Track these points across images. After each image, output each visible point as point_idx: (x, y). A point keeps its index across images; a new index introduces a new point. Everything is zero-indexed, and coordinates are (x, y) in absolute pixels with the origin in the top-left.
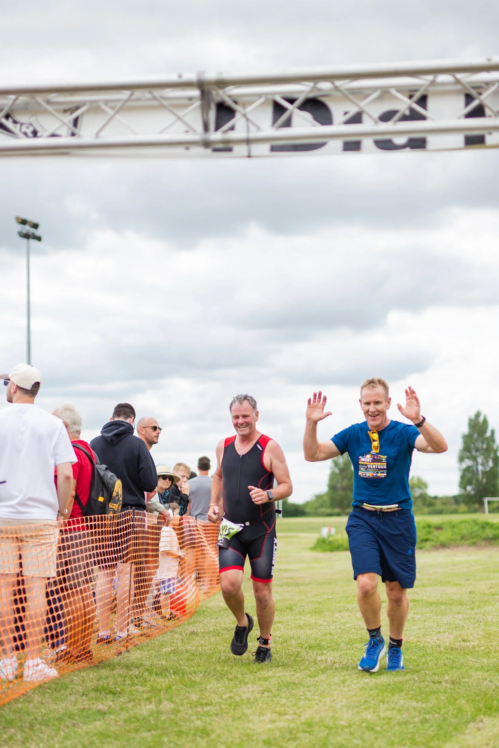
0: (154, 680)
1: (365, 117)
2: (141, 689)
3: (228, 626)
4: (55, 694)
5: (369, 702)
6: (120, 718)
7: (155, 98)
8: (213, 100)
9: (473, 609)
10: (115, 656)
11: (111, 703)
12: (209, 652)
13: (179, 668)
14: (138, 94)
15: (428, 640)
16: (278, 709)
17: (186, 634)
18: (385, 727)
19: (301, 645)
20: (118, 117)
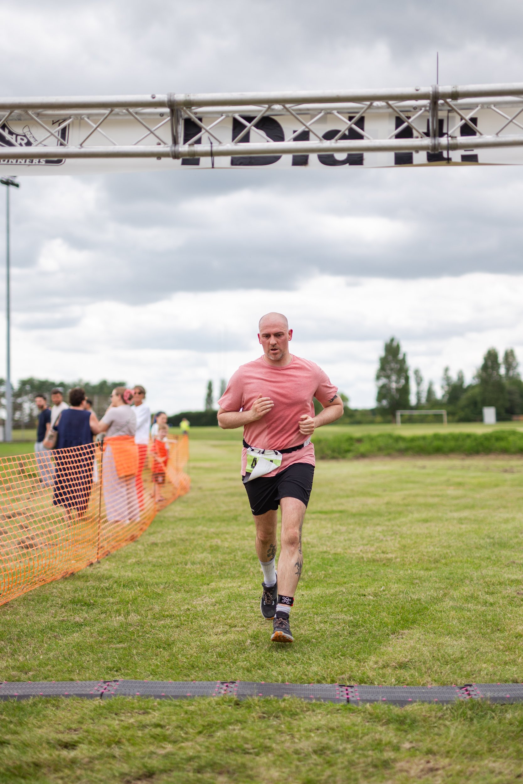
0: (122, 592)
1: (311, 135)
2: (111, 600)
3: (183, 536)
4: (39, 607)
5: (305, 615)
6: (94, 629)
7: (130, 114)
8: (181, 116)
9: (389, 520)
10: (88, 568)
11: (86, 615)
12: (168, 563)
13: (143, 580)
14: (117, 110)
15: (354, 552)
16: (228, 621)
17: (148, 545)
18: (320, 640)
19: (245, 557)
20: (98, 129)
